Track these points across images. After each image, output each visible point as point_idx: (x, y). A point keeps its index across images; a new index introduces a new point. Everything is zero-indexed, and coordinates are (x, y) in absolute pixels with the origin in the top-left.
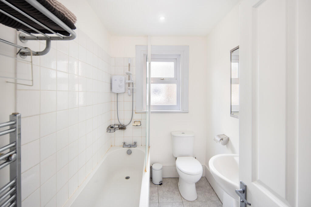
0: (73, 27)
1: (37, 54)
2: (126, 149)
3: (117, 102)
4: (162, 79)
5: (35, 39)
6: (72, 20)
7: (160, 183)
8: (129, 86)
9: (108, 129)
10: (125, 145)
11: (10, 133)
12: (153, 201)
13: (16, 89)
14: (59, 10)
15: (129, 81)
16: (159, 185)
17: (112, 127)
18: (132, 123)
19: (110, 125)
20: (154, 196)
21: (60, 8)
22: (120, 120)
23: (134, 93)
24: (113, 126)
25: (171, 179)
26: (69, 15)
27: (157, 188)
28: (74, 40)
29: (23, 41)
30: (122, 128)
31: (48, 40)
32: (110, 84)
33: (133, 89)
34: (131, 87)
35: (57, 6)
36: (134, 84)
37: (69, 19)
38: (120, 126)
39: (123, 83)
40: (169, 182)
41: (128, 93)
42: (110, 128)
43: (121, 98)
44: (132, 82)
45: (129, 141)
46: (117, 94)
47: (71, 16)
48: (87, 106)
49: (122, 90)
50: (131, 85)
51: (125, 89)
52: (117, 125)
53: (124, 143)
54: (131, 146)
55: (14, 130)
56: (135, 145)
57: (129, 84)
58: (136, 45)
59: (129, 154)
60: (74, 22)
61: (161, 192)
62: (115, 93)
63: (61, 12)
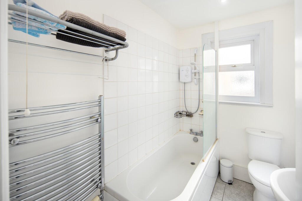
0: (124, 39)
1: (112, 59)
2: (193, 136)
3: (185, 90)
4: (234, 66)
5: (111, 50)
6: (123, 35)
7: (230, 182)
8: (195, 75)
9: (176, 114)
10: (192, 132)
11: (99, 106)
12: (216, 196)
13: (104, 82)
14: (113, 32)
15: (195, 71)
16: (228, 184)
17: (180, 113)
18: (199, 112)
19: (179, 112)
20: (218, 192)
21: (113, 31)
22: (187, 107)
23: (200, 83)
24: (182, 112)
25: (245, 183)
26: (120, 33)
27: (224, 186)
28: (128, 47)
29: (107, 52)
30: (189, 115)
31: (117, 50)
32: (178, 75)
33: (199, 78)
34: (197, 77)
35: (111, 30)
36: (200, 74)
37: (120, 35)
38: (187, 113)
39: (190, 73)
40: (242, 185)
41: (194, 82)
42: (178, 114)
43: (188, 87)
44: (198, 71)
45: (196, 129)
46: (185, 83)
47: (121, 33)
48: (153, 93)
49: (188, 80)
50: (197, 75)
51: (192, 79)
52: (185, 112)
53: (191, 130)
54: (197, 134)
55: (100, 105)
56: (201, 134)
57: (195, 73)
58: (202, 34)
59: (195, 142)
60: (125, 36)
61: (227, 192)
62: (183, 82)
63: (115, 33)
